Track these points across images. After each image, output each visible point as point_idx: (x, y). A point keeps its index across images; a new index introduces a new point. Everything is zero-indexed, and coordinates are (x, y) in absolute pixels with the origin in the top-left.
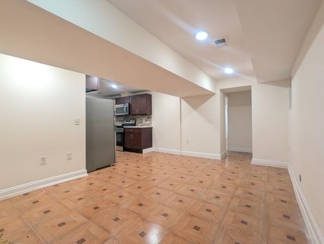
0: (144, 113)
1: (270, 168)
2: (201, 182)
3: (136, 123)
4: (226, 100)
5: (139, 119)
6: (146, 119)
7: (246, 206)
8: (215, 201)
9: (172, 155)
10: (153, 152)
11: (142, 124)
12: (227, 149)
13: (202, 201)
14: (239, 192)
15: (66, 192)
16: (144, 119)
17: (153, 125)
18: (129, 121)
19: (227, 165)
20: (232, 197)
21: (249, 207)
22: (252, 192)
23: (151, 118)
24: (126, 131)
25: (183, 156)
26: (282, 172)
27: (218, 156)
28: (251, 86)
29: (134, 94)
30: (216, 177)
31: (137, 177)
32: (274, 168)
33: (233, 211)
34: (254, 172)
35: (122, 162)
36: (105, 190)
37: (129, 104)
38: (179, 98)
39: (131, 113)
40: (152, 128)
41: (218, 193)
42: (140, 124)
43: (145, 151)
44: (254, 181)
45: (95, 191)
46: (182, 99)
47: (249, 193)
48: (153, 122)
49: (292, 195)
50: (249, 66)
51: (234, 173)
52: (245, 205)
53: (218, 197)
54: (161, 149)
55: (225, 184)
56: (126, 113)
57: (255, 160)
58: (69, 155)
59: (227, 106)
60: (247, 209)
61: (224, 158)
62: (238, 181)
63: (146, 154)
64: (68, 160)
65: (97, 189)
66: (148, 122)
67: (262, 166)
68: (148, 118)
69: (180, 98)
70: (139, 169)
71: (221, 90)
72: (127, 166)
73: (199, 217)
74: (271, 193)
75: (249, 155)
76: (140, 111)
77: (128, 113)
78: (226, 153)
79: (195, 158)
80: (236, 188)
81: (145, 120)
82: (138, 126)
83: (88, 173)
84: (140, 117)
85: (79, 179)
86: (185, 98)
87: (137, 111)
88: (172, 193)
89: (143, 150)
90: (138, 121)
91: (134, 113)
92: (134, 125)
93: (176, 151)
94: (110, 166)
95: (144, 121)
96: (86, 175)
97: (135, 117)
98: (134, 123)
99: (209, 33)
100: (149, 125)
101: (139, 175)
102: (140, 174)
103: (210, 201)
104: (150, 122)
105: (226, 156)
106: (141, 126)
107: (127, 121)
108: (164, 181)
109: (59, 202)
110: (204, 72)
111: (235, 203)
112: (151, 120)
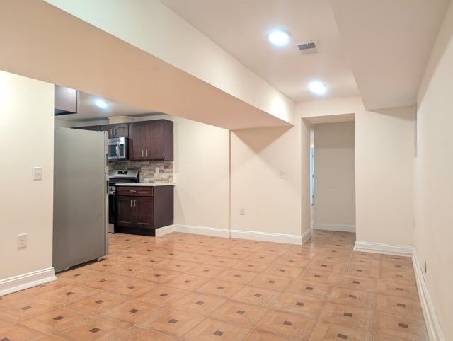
0: (157, 157)
1: (383, 257)
2: (271, 282)
3: (141, 177)
4: (312, 135)
5: (147, 168)
6: (162, 168)
7: (346, 314)
8: (296, 310)
9: (213, 238)
10: (175, 233)
11: (152, 178)
12: (312, 227)
13: (276, 311)
14: (334, 295)
15: (25, 309)
16: (157, 169)
17: (175, 181)
18: (126, 173)
19: (312, 255)
20: (323, 303)
21: (350, 315)
22: (354, 294)
23: (172, 168)
24: (120, 193)
25: (234, 240)
26: (402, 263)
27: (297, 238)
28: (353, 115)
29: (137, 119)
30: (296, 273)
31: (155, 279)
32: (391, 257)
33: (326, 322)
34: (358, 263)
35: (119, 253)
36: (99, 302)
37: (127, 140)
38: (227, 131)
39: (131, 156)
40: (172, 186)
41: (301, 298)
42: (147, 180)
43: (159, 232)
44: (357, 278)
45: (81, 305)
46: (232, 133)
47: (351, 296)
48: (175, 175)
49: (415, 296)
50: (350, 82)
51: (325, 266)
52: (343, 313)
53: (300, 304)
54: (192, 228)
55: (311, 284)
56: (120, 157)
57: (360, 245)
58: (22, 239)
59: (312, 146)
60: (347, 318)
61: (308, 241)
62: (333, 279)
63: (161, 237)
64: (20, 248)
65: (83, 302)
66: (165, 176)
67: (371, 255)
68: (166, 167)
69: (230, 131)
70: (155, 265)
71: (304, 119)
72: (129, 261)
73: (273, 333)
74: (384, 294)
75: (350, 236)
76: (150, 154)
77: (124, 157)
78: (310, 233)
79: (256, 242)
80: (330, 288)
81: (160, 171)
82: (145, 182)
83: (56, 274)
84: (148, 165)
85: (42, 286)
86: (239, 132)
87: (145, 154)
88: (224, 301)
89: (157, 230)
90: (144, 173)
91: (137, 157)
92: (137, 180)
93: (220, 231)
94: (95, 261)
95: (157, 173)
96: (54, 278)
97: (138, 164)
98: (135, 176)
99: (289, 34)
100: (167, 180)
101: (158, 275)
102: (159, 273)
103: (289, 310)
104: (171, 174)
105: (310, 239)
106: (150, 182)
107: (120, 173)
108: (207, 282)
109: (18, 325)
110: (276, 89)
111: (328, 311)
112: (172, 172)
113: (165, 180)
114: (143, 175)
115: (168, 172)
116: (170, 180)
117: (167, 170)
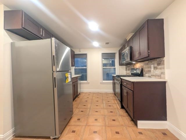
0: (144, 55)
5: (147, 66)
6: (156, 65)
16: (152, 66)
17: (167, 78)
18: (136, 70)
23: (163, 64)
24: (122, 83)
37: (131, 47)
39: (132, 59)
40: (165, 83)
48: (167, 71)
66: (158, 72)
68: (159, 64)
81: (155, 68)
84: (147, 64)
95: (152, 69)
100: (159, 76)
104: (162, 71)
112: (164, 68)
113: (158, 76)
114: (145, 71)
115: (161, 69)
116: (162, 76)
117: (159, 67)
